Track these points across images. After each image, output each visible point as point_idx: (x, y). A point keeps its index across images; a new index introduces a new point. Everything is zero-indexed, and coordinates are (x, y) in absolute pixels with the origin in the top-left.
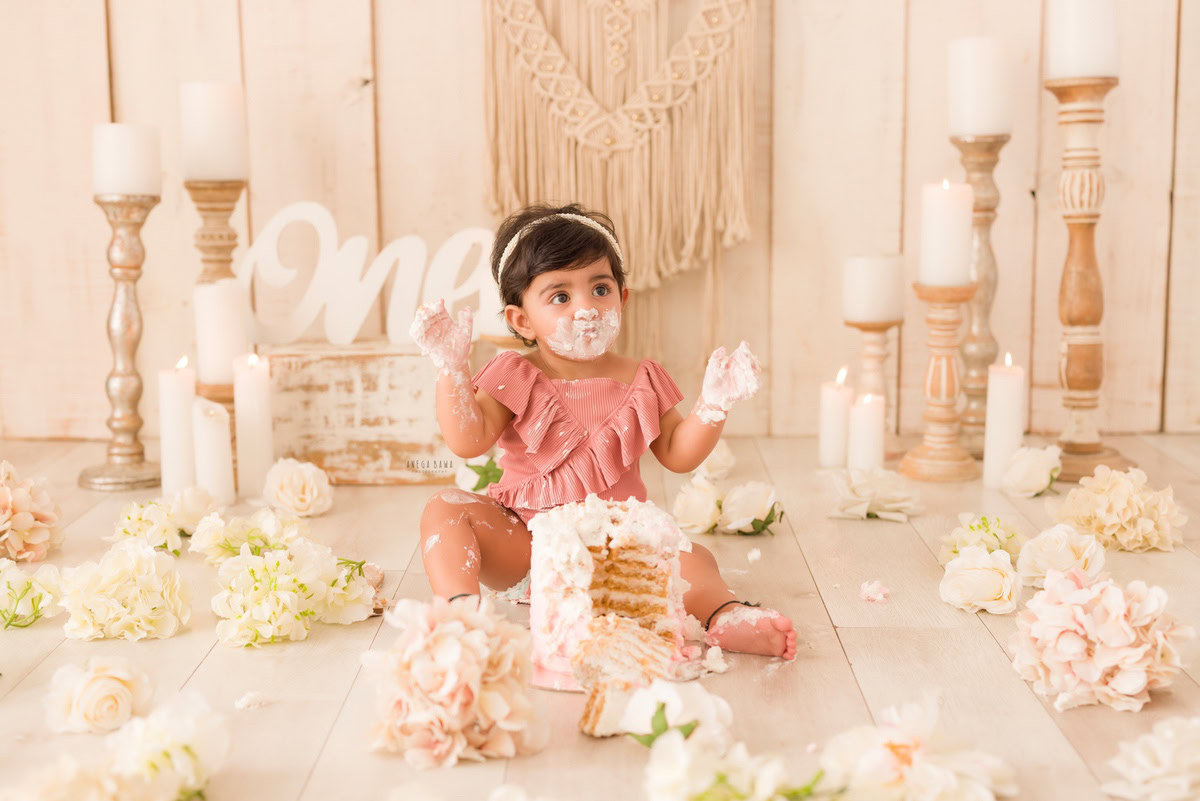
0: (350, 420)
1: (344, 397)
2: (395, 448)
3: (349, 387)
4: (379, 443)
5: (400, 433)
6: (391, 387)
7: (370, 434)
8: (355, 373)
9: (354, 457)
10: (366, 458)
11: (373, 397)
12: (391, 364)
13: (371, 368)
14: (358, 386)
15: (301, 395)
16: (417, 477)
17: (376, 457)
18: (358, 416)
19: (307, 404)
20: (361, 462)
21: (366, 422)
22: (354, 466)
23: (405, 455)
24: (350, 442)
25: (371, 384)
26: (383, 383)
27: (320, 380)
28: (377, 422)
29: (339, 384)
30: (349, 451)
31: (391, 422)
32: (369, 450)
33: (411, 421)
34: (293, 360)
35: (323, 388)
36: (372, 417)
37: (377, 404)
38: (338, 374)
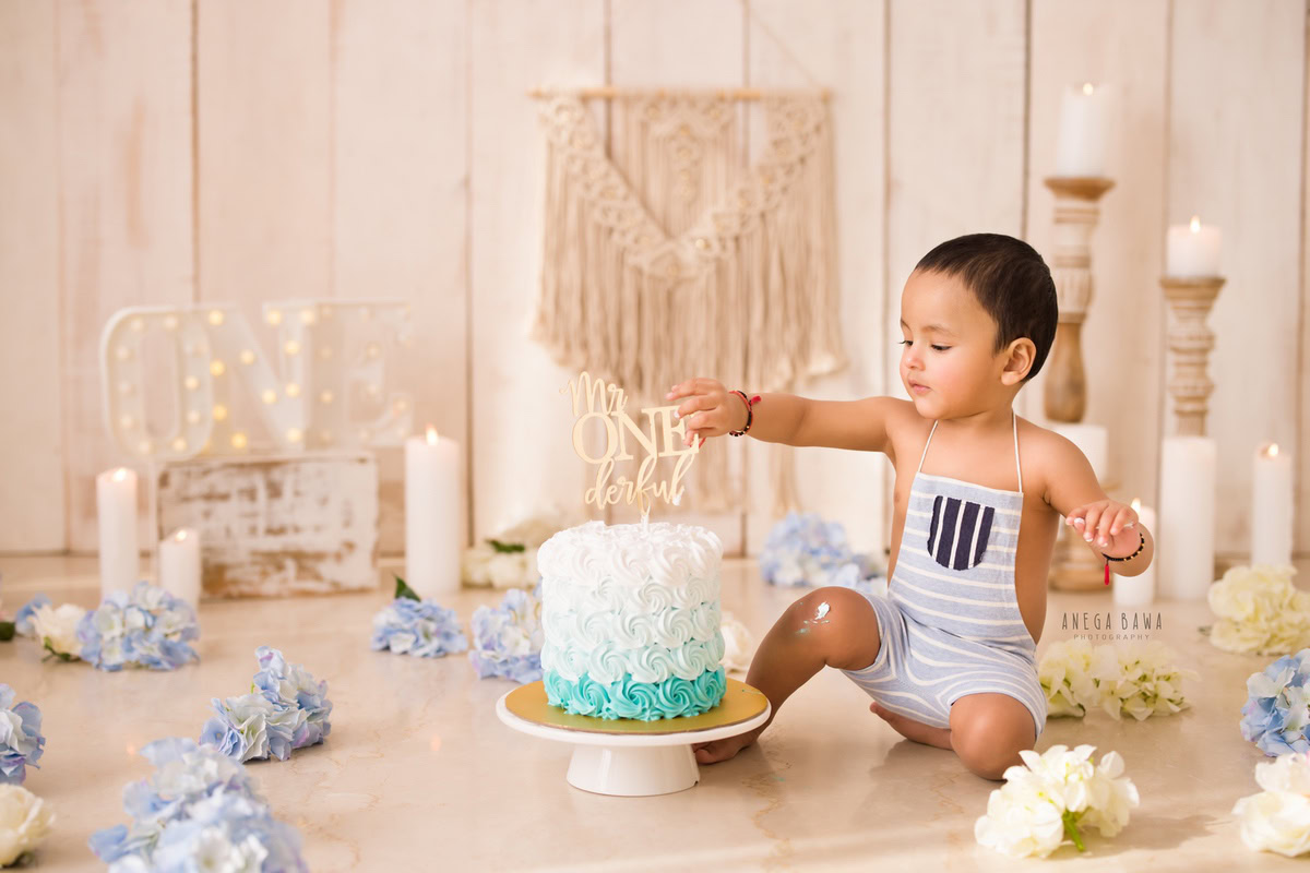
0: (253, 531)
1: (247, 506)
2: (299, 556)
3: (251, 494)
4: (286, 553)
5: (305, 541)
6: (297, 494)
7: (274, 544)
8: (258, 481)
9: (258, 568)
10: (270, 569)
11: (279, 506)
12: (297, 470)
13: (276, 475)
14: (262, 494)
15: (200, 506)
16: (323, 587)
17: (280, 567)
18: (262, 524)
19: (207, 515)
20: (264, 574)
21: (270, 531)
22: (256, 578)
23: (309, 563)
24: (254, 553)
25: (275, 491)
26: (288, 490)
27: (222, 488)
28: (281, 531)
29: (242, 492)
30: (254, 563)
31: (297, 530)
32: (274, 560)
33: (318, 529)
34: (194, 469)
35: (225, 497)
36: (276, 525)
37: (282, 512)
38: (242, 482)
